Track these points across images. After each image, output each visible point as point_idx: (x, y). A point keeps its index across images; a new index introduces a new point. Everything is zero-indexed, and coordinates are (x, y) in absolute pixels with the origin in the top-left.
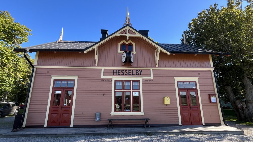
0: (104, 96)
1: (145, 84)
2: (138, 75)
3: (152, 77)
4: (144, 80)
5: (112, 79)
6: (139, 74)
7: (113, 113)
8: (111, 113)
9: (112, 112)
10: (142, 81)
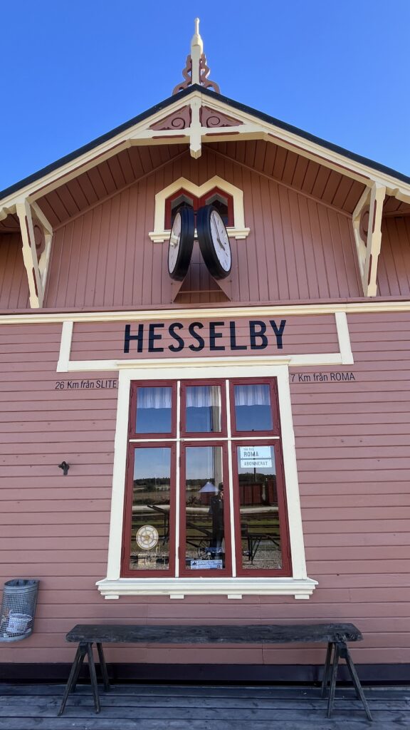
0: (65, 474)
1: (307, 399)
2: (264, 345)
3: (345, 357)
4: (297, 375)
5: (117, 373)
6: (272, 339)
7: (113, 585)
8: (102, 585)
9: (109, 578)
10: (292, 383)
